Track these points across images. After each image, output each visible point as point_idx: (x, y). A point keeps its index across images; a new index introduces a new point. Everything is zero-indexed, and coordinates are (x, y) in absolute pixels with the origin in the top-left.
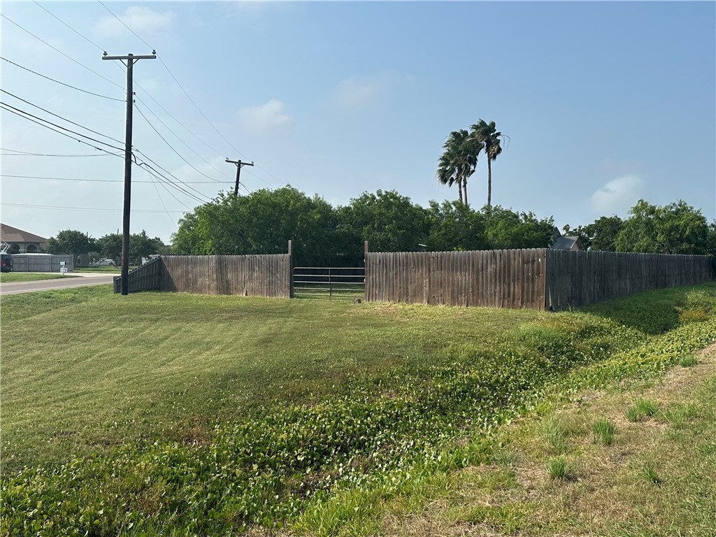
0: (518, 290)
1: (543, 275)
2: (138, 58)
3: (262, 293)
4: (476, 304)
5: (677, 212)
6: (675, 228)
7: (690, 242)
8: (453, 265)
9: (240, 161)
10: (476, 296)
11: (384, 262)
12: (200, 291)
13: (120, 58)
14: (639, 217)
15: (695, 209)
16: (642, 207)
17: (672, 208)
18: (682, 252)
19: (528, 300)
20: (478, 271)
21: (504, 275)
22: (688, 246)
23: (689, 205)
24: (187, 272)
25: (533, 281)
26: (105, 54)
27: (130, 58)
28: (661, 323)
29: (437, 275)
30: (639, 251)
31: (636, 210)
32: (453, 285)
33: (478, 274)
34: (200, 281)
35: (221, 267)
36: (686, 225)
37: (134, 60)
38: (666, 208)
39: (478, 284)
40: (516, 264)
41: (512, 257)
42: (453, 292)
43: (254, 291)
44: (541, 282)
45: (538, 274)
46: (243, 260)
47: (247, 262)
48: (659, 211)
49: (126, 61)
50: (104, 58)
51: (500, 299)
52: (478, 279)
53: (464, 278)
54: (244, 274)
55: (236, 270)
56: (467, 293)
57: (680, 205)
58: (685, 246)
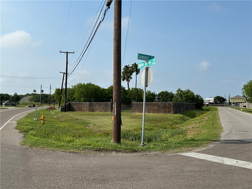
0: (167, 110)
1: (172, 107)
2: (70, 53)
3: (103, 111)
4: (158, 113)
5: (188, 91)
6: (188, 96)
7: (191, 100)
8: (153, 105)
9: (64, 72)
10: (158, 111)
11: (137, 104)
12: (83, 111)
13: (65, 52)
14: (178, 93)
15: (192, 91)
16: (179, 90)
17: (186, 91)
18: (189, 102)
19: (169, 112)
20: (159, 106)
21: (164, 107)
22: (191, 101)
23: (190, 90)
24: (79, 106)
25: (170, 108)
26: (60, 51)
27: (67, 53)
28: (193, 116)
29: (150, 107)
30: (179, 102)
31: (178, 91)
32: (153, 109)
33: (159, 107)
34: (83, 109)
35: (90, 105)
36: (190, 95)
37: (68, 53)
38: (185, 91)
39: (159, 109)
40: (167, 105)
41: (166, 103)
42: (153, 110)
43: (100, 111)
44: (172, 108)
45: (171, 107)
46: (98, 103)
47: (98, 104)
48: (183, 91)
49: (66, 53)
50: (60, 52)
51: (163, 112)
52: (159, 108)
53: (156, 108)
54: (97, 107)
55: (95, 106)
56: (156, 111)
57: (188, 90)
58: (190, 100)
